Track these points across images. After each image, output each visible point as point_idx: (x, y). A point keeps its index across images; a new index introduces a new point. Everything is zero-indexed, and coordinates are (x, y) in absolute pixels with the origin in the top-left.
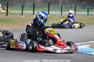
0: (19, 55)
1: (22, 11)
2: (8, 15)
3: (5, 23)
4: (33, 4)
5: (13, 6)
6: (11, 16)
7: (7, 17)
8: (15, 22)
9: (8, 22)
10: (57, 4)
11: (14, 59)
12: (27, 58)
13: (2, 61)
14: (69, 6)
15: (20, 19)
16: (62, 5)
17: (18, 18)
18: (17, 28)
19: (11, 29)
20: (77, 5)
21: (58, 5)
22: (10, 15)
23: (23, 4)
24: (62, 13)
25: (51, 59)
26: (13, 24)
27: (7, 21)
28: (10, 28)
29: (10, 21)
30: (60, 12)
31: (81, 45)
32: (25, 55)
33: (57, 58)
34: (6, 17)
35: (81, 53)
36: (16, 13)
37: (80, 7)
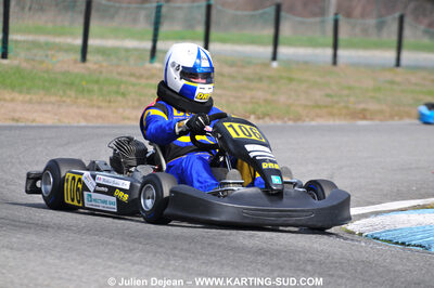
0: (136, 245)
1: (155, 41)
2: (89, 57)
3: (72, 93)
4: (203, 11)
5: (112, 17)
6: (105, 64)
7: (82, 65)
8: (117, 93)
9: (90, 91)
10: (314, 15)
11: (110, 267)
12: (172, 262)
13: (57, 272)
14: (372, 22)
15: (141, 76)
16: (340, 17)
17: (132, 75)
18: (129, 119)
19: (99, 123)
20: (408, 20)
21: (318, 19)
22: (100, 58)
23: (159, 8)
24: (335, 56)
25: (282, 268)
26: (110, 102)
27: (84, 83)
28: (98, 117)
29: (96, 88)
30: (329, 52)
31: (421, 210)
32: (161, 246)
33: (309, 268)
34: (80, 68)
35: (420, 246)
36: (127, 50)
37: (422, 27)
